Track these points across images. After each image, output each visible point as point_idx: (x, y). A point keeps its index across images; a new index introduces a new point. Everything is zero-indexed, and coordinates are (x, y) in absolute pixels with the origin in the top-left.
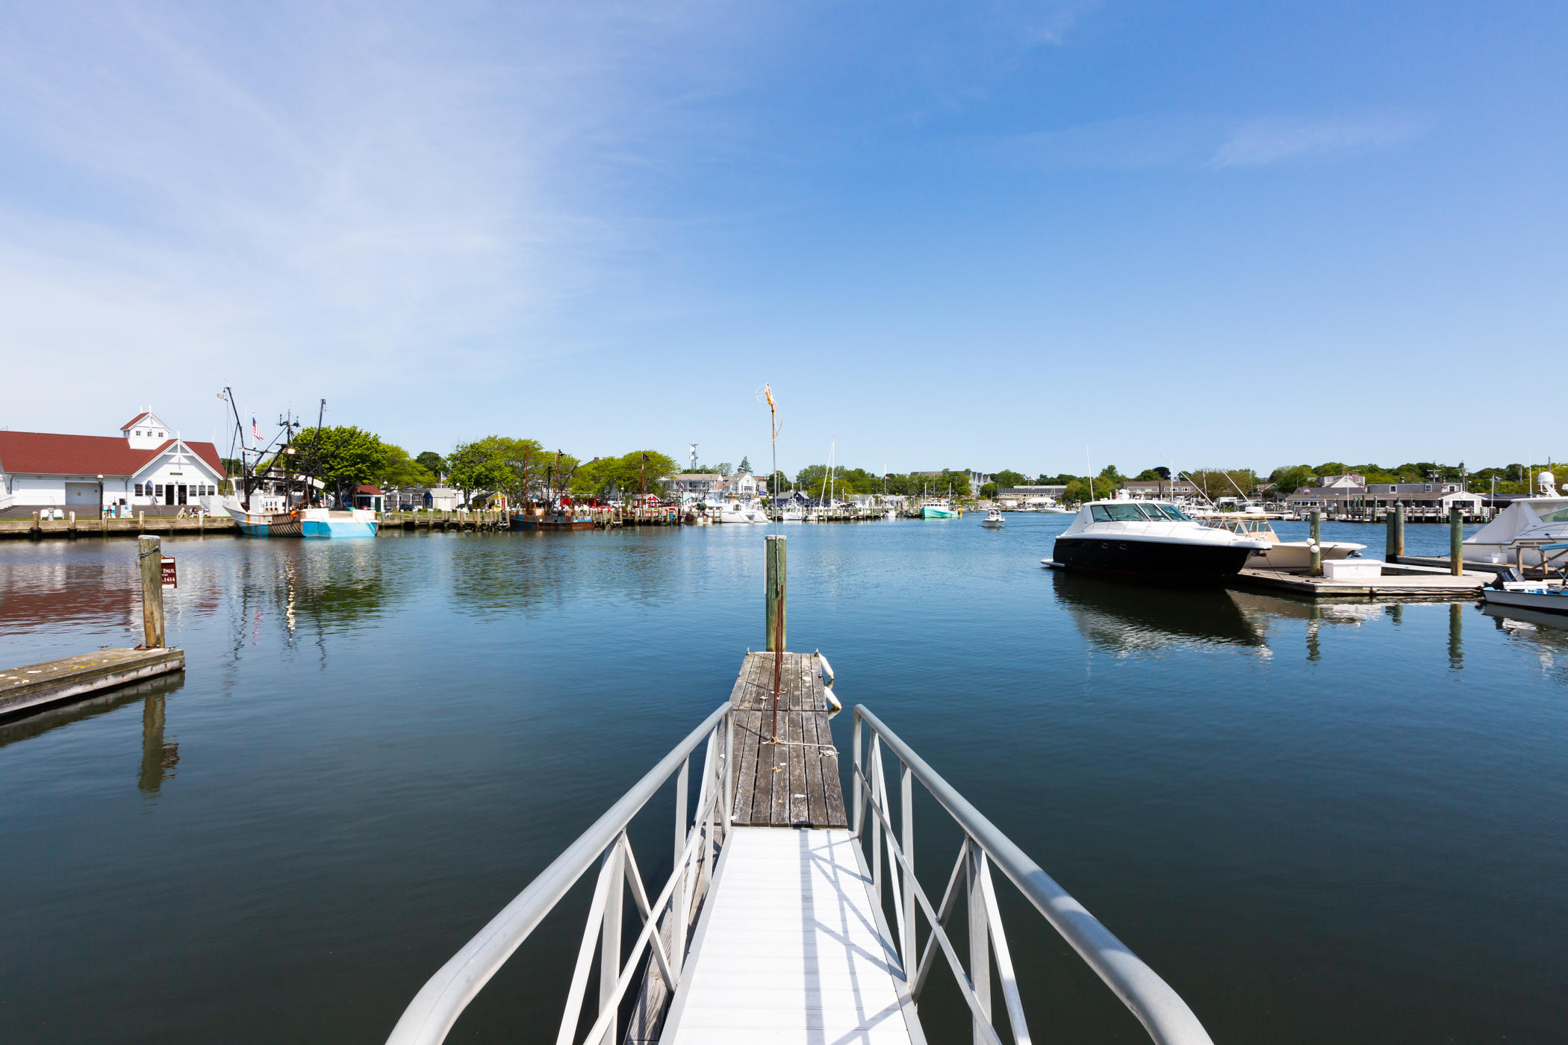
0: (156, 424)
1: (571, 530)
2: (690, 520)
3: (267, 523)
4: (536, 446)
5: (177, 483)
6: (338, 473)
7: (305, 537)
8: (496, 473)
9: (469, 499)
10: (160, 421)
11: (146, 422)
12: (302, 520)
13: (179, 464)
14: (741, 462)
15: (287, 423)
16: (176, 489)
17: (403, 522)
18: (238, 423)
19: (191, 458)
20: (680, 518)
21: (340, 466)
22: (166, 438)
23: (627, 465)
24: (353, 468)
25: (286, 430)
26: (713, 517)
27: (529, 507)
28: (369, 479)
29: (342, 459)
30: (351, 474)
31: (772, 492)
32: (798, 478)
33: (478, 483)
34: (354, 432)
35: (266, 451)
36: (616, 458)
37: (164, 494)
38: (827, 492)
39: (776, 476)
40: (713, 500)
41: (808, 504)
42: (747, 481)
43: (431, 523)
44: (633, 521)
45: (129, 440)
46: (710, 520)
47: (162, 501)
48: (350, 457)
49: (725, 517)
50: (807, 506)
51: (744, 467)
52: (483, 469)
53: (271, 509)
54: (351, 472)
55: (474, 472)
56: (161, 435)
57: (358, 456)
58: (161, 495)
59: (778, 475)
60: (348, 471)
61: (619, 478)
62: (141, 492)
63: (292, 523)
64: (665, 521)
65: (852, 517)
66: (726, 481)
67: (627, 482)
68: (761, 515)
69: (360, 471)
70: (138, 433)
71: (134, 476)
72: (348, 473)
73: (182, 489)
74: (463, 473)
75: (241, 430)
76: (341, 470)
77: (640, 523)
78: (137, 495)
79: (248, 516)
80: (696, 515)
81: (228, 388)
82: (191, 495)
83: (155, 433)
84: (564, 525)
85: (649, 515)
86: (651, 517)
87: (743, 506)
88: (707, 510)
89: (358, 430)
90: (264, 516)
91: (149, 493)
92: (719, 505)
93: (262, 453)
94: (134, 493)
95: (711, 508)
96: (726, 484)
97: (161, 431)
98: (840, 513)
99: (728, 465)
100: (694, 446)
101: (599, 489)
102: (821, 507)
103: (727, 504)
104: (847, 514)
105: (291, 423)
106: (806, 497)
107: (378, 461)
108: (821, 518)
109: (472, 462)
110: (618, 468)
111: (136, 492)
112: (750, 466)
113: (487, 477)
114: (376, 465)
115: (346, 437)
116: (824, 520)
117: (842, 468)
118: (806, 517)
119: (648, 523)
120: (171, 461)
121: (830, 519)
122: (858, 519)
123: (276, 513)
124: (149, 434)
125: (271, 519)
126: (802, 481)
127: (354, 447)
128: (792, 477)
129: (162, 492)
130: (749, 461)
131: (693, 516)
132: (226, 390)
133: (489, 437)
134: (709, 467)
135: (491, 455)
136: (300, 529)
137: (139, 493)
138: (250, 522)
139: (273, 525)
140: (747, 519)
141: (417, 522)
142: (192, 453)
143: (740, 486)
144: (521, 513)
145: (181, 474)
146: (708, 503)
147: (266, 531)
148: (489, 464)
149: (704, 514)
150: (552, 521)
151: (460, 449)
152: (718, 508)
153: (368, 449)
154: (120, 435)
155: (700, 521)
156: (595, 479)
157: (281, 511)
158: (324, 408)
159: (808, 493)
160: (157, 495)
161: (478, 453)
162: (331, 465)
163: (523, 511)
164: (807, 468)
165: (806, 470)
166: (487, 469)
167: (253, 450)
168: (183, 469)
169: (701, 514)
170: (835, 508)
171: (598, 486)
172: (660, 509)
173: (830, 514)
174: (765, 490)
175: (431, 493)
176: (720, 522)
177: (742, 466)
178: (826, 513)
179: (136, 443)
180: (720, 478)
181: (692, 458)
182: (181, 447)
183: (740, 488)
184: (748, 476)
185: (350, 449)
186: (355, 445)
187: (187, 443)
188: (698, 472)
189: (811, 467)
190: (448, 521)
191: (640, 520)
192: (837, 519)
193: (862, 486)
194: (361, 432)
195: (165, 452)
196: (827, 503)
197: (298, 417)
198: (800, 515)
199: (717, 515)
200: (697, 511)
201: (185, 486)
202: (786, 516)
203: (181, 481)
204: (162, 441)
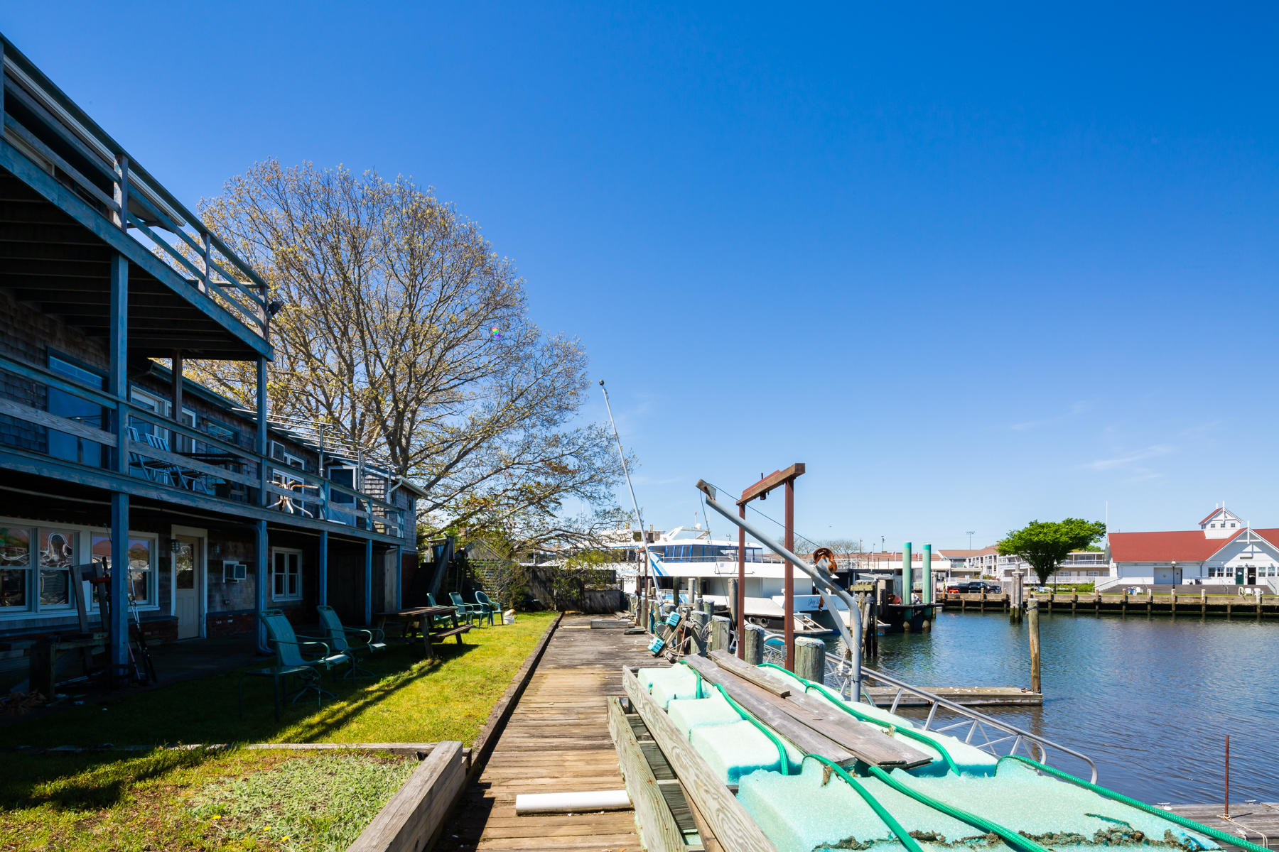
0: (1228, 518)
5: (1246, 566)
10: (1232, 514)
11: (1220, 517)
16: (1246, 571)
19: (1260, 544)
22: (1238, 527)
37: (1234, 576)
45: (1205, 533)
47: (1232, 581)
56: (1233, 525)
58: (1231, 575)
62: (1214, 574)
70: (1213, 526)
71: (1207, 561)
73: (1252, 570)
78: (1210, 576)
82: (1260, 576)
83: (1228, 526)
91: (1221, 575)
94: (1207, 575)
97: (1233, 522)
111: (1210, 574)
124: (1223, 525)
137: (1212, 575)
142: (1261, 539)
145: (1253, 559)
154: (1199, 528)
160: (1227, 577)
168: (1253, 554)
179: (1210, 534)
182: (1250, 533)
187: (1257, 531)
195: (1235, 540)
201: (1255, 569)
203: (1251, 563)
204: (1234, 531)
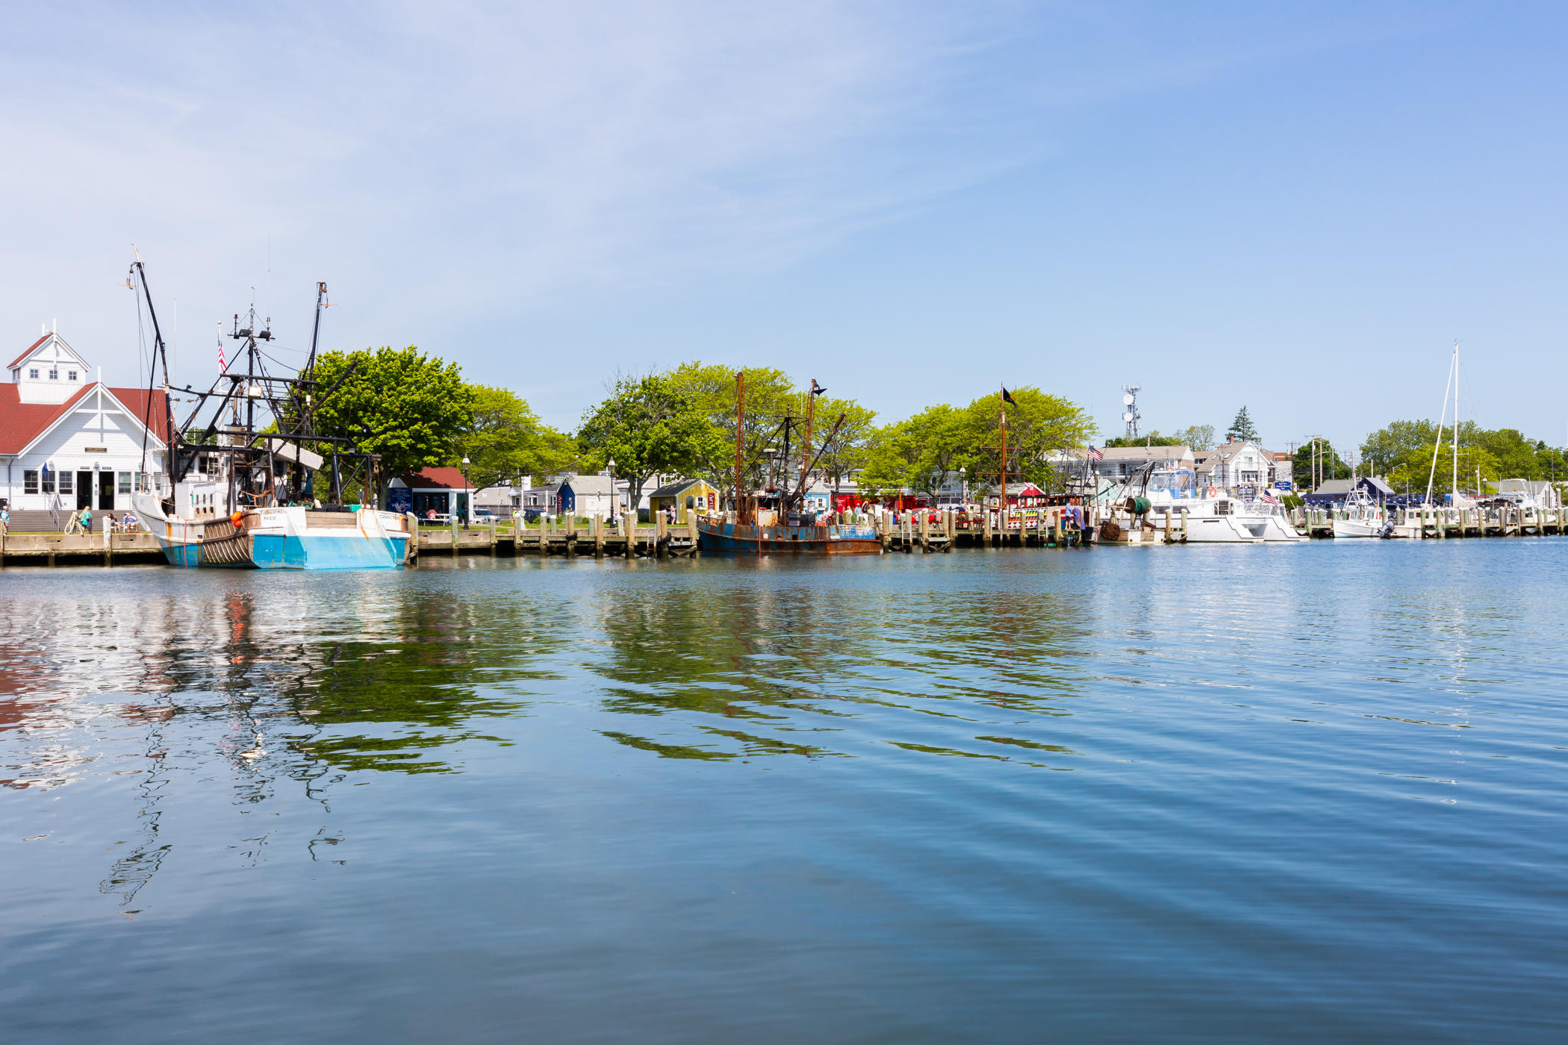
0: (64, 356)
1: (825, 555)
2: (1111, 535)
3: (195, 540)
4: (779, 383)
5: (97, 468)
6: (378, 441)
7: (256, 568)
8: (692, 440)
9: (640, 496)
10: (70, 350)
11: (48, 353)
12: (251, 532)
13: (102, 431)
14: (1234, 420)
15: (246, 333)
16: (96, 480)
17: (495, 541)
18: (158, 337)
19: (119, 419)
20: (1089, 531)
21: (381, 429)
22: (82, 380)
23: (976, 420)
24: (406, 433)
25: (247, 348)
26: (1165, 530)
27: (743, 507)
28: (438, 455)
29: (386, 413)
30: (403, 445)
31: (1304, 483)
32: (1365, 451)
33: (657, 460)
34: (411, 358)
35: (211, 393)
36: (953, 407)
37: (75, 490)
38: (1442, 478)
39: (1314, 448)
40: (1167, 492)
41: (1393, 505)
42: (1246, 458)
43: (544, 541)
44: (980, 537)
45: (18, 387)
46: (1159, 536)
47: (70, 501)
48: (402, 409)
49: (1194, 530)
50: (1391, 508)
51: (1241, 430)
52: (666, 432)
53: (205, 510)
54: (403, 439)
55: (647, 439)
56: (73, 376)
57: (416, 406)
58: (70, 492)
59: (1317, 446)
60: (398, 437)
61: (961, 450)
62: (35, 485)
63: (234, 538)
64: (1052, 538)
65: (1509, 529)
66: (1201, 461)
67: (976, 458)
68: (1281, 528)
69: (418, 437)
70: (34, 374)
71: (22, 454)
72: (395, 442)
73: (107, 478)
74: (627, 441)
75: (163, 351)
76: (382, 437)
77: (996, 542)
78: (27, 492)
79: (169, 524)
80: (1124, 525)
81: (139, 265)
82: (121, 491)
83: (63, 375)
84: (811, 545)
85: (1018, 525)
86: (1019, 530)
87: (1238, 505)
88: (1152, 515)
89: (420, 356)
90: (192, 525)
91: (48, 488)
92: (1178, 502)
93: (203, 396)
94: (23, 488)
95: (1161, 510)
96: (1201, 467)
97: (72, 367)
98: (1476, 520)
99: (1207, 431)
100: (1133, 392)
101: (917, 475)
102: (1426, 507)
103: (1198, 500)
104: (1494, 523)
105: (256, 333)
106: (1387, 490)
107: (455, 416)
108: (1431, 532)
109: (644, 416)
110: (957, 428)
111: (27, 485)
112: (1255, 427)
113: (673, 447)
114: (448, 424)
115: (394, 370)
116: (1438, 536)
117: (1470, 426)
118: (1390, 530)
119: (1013, 542)
120: (87, 426)
121: (1451, 533)
122: (1524, 532)
123: (210, 517)
124: (54, 375)
125: (201, 530)
126: (1374, 458)
127: (409, 387)
128: (1349, 452)
129: (70, 485)
130: (1251, 417)
131: (1117, 528)
132: (135, 268)
133: (683, 367)
134: (1163, 435)
135: (683, 403)
136: (247, 551)
137: (31, 489)
138: (173, 539)
139: (205, 543)
140: (1246, 534)
141: (519, 541)
142: (122, 410)
143: (1232, 468)
144: (729, 521)
145: (105, 450)
146: (1155, 497)
147: (194, 556)
148: (680, 420)
149: (1145, 524)
150: (787, 538)
151: (622, 391)
152: (1178, 510)
153: (434, 392)
154: (7, 378)
155: (1135, 538)
156: (907, 452)
157: (220, 514)
158: (324, 301)
159: (1392, 480)
160: (62, 492)
161: (658, 397)
162: (366, 427)
163: (733, 517)
164: (1386, 429)
165: (1382, 432)
166: (674, 431)
167: (186, 391)
168: (110, 441)
169: (1138, 523)
170: (1463, 507)
171: (916, 469)
172: (1041, 510)
173: (1452, 523)
174: (1290, 479)
175: (572, 484)
176: (1184, 541)
177: (1236, 429)
178: (1442, 520)
179: (31, 393)
180: (1188, 455)
181: (1129, 417)
182: (103, 396)
183: (1232, 475)
184: (1249, 448)
185: (400, 394)
186: (411, 384)
187: (115, 391)
188: (1140, 443)
189: (1394, 426)
190: (575, 537)
191: (996, 537)
192: (1471, 533)
193: (1518, 467)
194: (424, 359)
195: (76, 409)
196: (1440, 499)
197: (268, 320)
198: (1377, 524)
199: (1174, 524)
200: (1128, 516)
201: (112, 474)
202: (1339, 527)
203: (105, 463)
204: (74, 388)
